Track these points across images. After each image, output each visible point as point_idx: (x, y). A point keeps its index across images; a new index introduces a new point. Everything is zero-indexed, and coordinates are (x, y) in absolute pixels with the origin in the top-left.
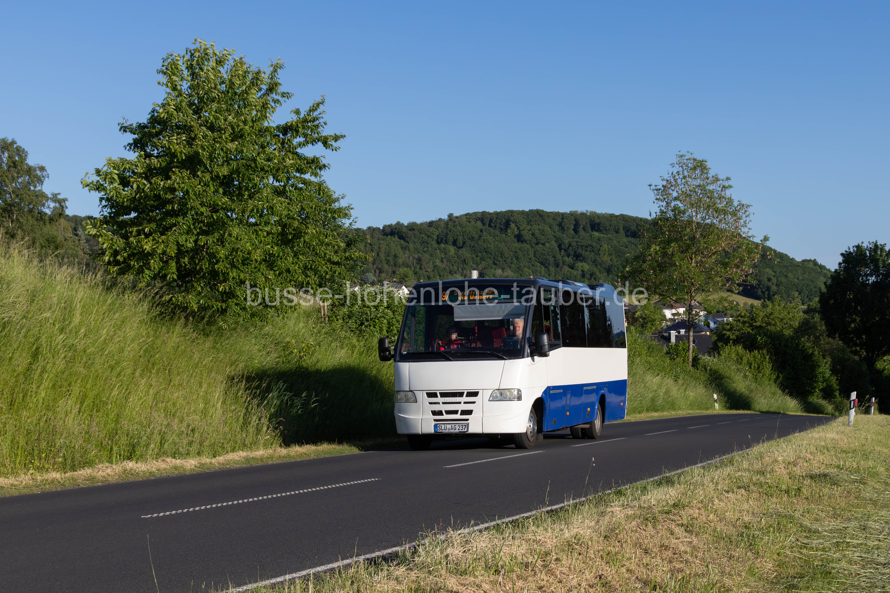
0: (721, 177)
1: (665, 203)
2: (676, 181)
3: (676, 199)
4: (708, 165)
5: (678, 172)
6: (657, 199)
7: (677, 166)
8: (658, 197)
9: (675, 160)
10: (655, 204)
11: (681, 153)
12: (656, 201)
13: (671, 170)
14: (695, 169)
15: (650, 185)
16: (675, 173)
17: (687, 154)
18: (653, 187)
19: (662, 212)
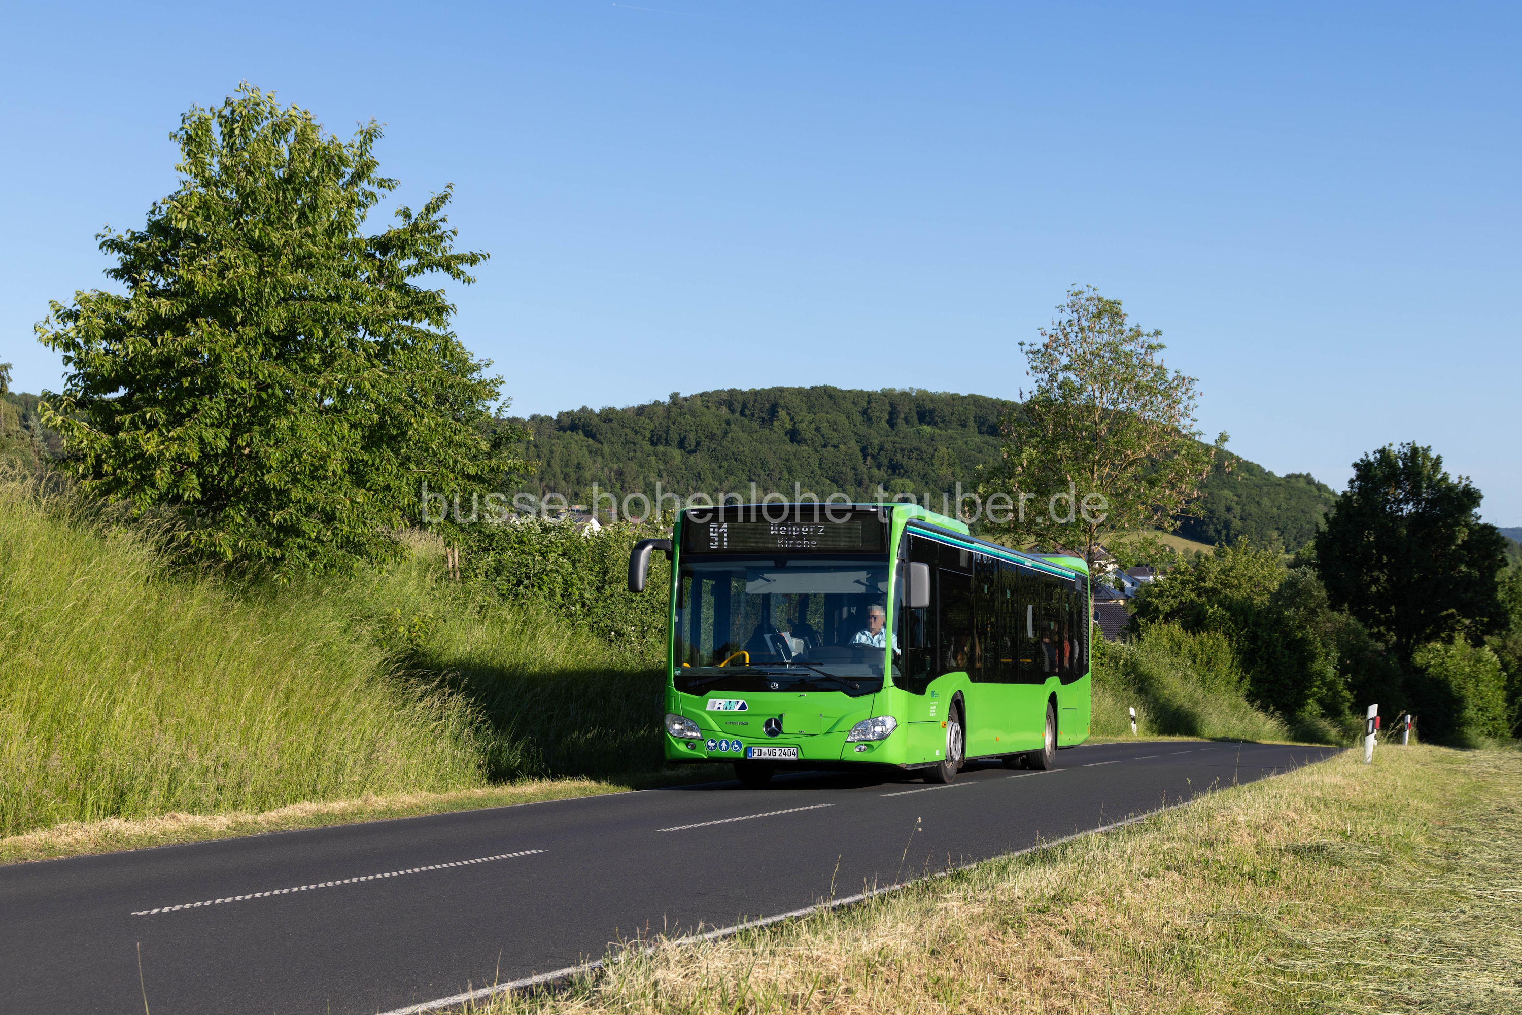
0: (1144, 330)
1: (1047, 376)
2: (1066, 336)
3: (1067, 368)
4: (1124, 309)
5: (1070, 321)
6: (1033, 368)
7: (1069, 311)
8: (1035, 364)
9: (1065, 300)
10: (1030, 376)
11: (1076, 289)
12: (1031, 372)
13: (1057, 317)
14: (1099, 315)
15: (1021, 344)
16: (1064, 322)
17: (1086, 289)
18: (1026, 348)
19: (1043, 391)
